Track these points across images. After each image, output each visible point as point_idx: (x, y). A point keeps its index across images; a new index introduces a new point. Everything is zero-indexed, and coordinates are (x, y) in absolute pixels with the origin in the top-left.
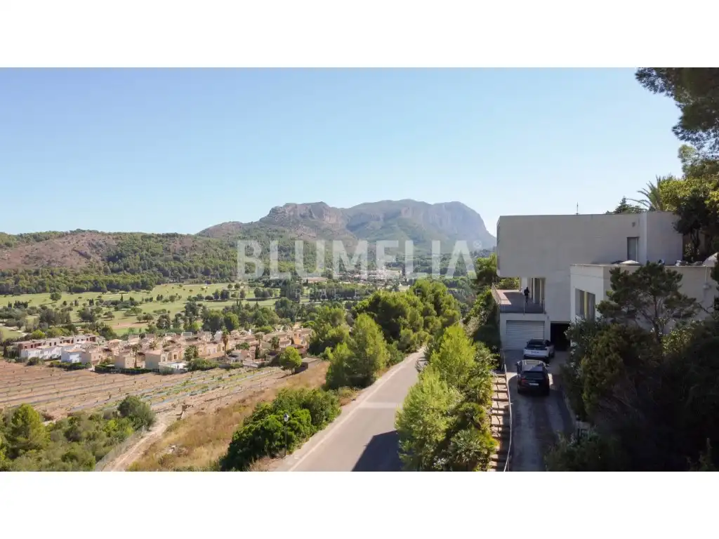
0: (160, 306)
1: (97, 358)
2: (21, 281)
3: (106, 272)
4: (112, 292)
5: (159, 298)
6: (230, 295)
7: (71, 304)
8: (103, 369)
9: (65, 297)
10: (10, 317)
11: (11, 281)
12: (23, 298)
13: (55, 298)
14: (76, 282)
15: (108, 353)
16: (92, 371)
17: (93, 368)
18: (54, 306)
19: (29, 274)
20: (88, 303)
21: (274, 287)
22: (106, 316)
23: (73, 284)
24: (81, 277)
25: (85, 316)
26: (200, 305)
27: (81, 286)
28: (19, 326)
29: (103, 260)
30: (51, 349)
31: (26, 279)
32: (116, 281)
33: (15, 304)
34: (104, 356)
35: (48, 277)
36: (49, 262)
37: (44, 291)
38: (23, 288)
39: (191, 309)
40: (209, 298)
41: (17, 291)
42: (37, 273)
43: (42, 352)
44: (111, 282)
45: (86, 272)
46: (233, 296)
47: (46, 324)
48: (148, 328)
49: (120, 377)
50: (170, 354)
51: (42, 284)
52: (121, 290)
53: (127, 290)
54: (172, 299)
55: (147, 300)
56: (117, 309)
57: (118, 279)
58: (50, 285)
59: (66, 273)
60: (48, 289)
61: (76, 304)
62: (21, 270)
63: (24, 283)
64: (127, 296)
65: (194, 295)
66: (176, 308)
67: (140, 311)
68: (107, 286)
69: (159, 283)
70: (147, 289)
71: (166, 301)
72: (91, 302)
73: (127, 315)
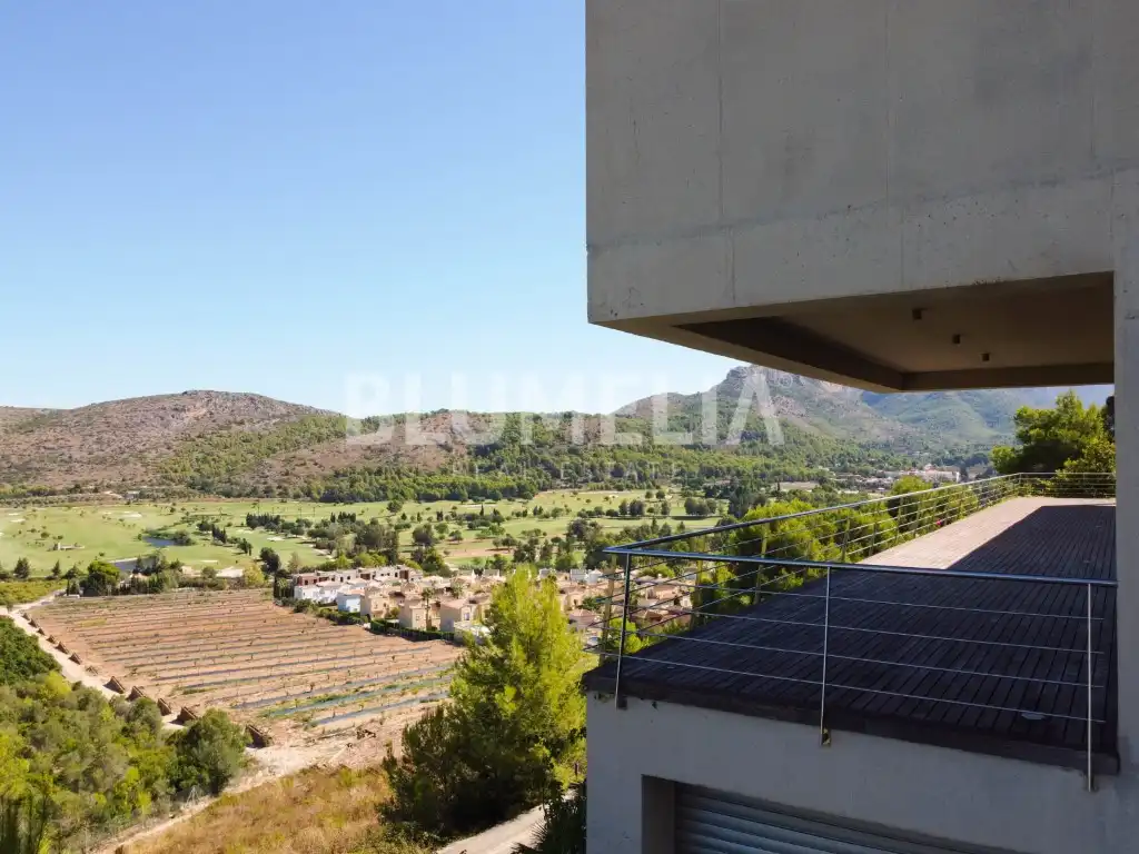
0: (532, 524)
1: (381, 608)
2: (357, 484)
3: (472, 470)
4: (475, 500)
5: (537, 512)
6: (645, 509)
7: (412, 518)
8: (382, 628)
9: (410, 508)
10: (323, 535)
11: (345, 484)
12: (348, 509)
13: (392, 508)
14: (428, 486)
15: (401, 599)
16: (366, 629)
17: (368, 625)
18: (389, 520)
19: (370, 474)
20: (435, 517)
21: (721, 497)
22: (451, 538)
23: (423, 489)
24: (436, 479)
25: (422, 538)
26: (593, 525)
27: (432, 492)
28: (330, 548)
29: (469, 453)
30: (346, 588)
31: (365, 481)
32: (482, 484)
33: (340, 517)
34: (392, 605)
35: (393, 478)
36: (397, 456)
37: (385, 498)
38: (359, 493)
39: (576, 530)
40: (611, 514)
41: (352, 498)
42: (379, 472)
43: (322, 592)
44: (475, 485)
45: (444, 472)
46: (651, 510)
47: (364, 547)
48: (494, 559)
49: (400, 643)
50: (479, 608)
51: (384, 488)
52: (488, 498)
53: (496, 498)
54: (556, 513)
55: (518, 515)
56: (471, 527)
57: (485, 482)
58: (393, 491)
59: (417, 473)
60: (390, 495)
61: (419, 519)
62: (359, 468)
63: (361, 487)
64: (489, 507)
65: (590, 508)
66: (557, 528)
67: (502, 531)
68: (470, 493)
69: (543, 489)
70: (525, 497)
71: (547, 517)
72: (440, 515)
73: (480, 538)
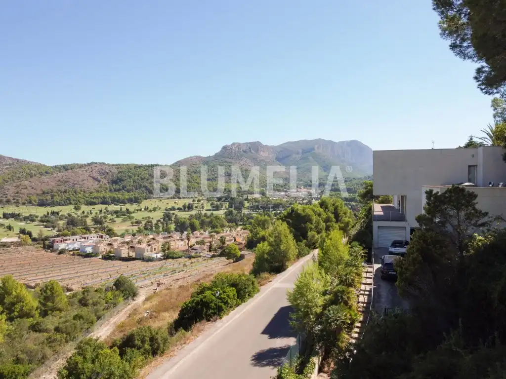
0: (146, 214)
1: (103, 250)
2: (55, 197)
3: (111, 190)
4: (114, 204)
5: (146, 209)
6: (194, 207)
7: (88, 213)
8: (107, 257)
9: (84, 208)
10: (48, 221)
11: (49, 197)
12: (56, 209)
13: (77, 209)
14: (91, 198)
15: (111, 246)
16: (100, 259)
17: (100, 257)
18: (76, 214)
19: (61, 192)
20: (99, 212)
21: (224, 201)
22: (110, 221)
23: (89, 199)
24: (95, 194)
25: (97, 221)
26: (173, 214)
27: (94, 200)
28: (54, 227)
29: (108, 183)
30: (73, 243)
31: (59, 196)
32: (118, 197)
33: (51, 213)
34: (108, 249)
35: (73, 194)
36: (74, 184)
37: (70, 204)
38: (57, 201)
39: (167, 217)
40: (179, 209)
41: (53, 204)
42: (65, 192)
43: (68, 246)
44: (114, 197)
45: (98, 191)
46: (196, 207)
47: (71, 226)
48: (138, 230)
49: (118, 263)
50: (152, 248)
51: (69, 199)
52: (121, 203)
53: (125, 203)
54: (155, 209)
55: (137, 210)
56: (117, 216)
57: (119, 196)
58: (74, 200)
59: (84, 192)
60: (73, 202)
61: (91, 213)
62: (55, 189)
63: (57, 199)
64: (124, 208)
65: (169, 207)
66: (157, 216)
67: (133, 218)
68: (111, 200)
69: (146, 199)
70: (138, 203)
71: (151, 211)
72: (101, 211)
73: (124, 221)
